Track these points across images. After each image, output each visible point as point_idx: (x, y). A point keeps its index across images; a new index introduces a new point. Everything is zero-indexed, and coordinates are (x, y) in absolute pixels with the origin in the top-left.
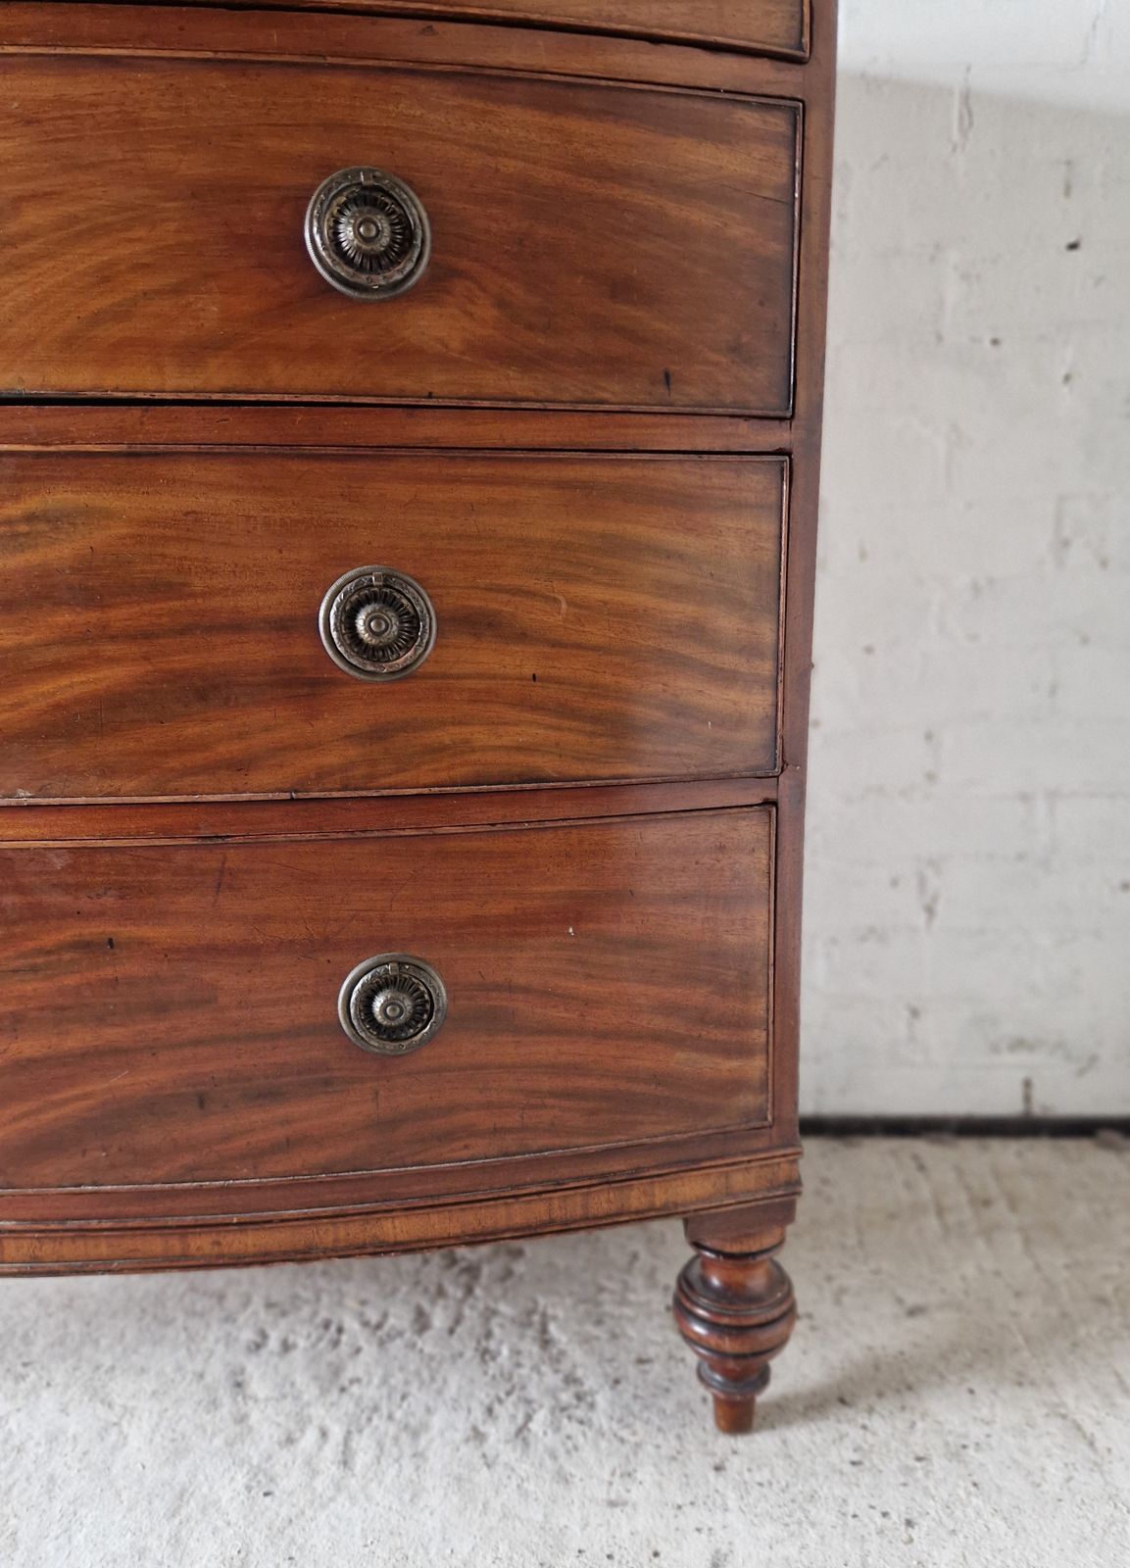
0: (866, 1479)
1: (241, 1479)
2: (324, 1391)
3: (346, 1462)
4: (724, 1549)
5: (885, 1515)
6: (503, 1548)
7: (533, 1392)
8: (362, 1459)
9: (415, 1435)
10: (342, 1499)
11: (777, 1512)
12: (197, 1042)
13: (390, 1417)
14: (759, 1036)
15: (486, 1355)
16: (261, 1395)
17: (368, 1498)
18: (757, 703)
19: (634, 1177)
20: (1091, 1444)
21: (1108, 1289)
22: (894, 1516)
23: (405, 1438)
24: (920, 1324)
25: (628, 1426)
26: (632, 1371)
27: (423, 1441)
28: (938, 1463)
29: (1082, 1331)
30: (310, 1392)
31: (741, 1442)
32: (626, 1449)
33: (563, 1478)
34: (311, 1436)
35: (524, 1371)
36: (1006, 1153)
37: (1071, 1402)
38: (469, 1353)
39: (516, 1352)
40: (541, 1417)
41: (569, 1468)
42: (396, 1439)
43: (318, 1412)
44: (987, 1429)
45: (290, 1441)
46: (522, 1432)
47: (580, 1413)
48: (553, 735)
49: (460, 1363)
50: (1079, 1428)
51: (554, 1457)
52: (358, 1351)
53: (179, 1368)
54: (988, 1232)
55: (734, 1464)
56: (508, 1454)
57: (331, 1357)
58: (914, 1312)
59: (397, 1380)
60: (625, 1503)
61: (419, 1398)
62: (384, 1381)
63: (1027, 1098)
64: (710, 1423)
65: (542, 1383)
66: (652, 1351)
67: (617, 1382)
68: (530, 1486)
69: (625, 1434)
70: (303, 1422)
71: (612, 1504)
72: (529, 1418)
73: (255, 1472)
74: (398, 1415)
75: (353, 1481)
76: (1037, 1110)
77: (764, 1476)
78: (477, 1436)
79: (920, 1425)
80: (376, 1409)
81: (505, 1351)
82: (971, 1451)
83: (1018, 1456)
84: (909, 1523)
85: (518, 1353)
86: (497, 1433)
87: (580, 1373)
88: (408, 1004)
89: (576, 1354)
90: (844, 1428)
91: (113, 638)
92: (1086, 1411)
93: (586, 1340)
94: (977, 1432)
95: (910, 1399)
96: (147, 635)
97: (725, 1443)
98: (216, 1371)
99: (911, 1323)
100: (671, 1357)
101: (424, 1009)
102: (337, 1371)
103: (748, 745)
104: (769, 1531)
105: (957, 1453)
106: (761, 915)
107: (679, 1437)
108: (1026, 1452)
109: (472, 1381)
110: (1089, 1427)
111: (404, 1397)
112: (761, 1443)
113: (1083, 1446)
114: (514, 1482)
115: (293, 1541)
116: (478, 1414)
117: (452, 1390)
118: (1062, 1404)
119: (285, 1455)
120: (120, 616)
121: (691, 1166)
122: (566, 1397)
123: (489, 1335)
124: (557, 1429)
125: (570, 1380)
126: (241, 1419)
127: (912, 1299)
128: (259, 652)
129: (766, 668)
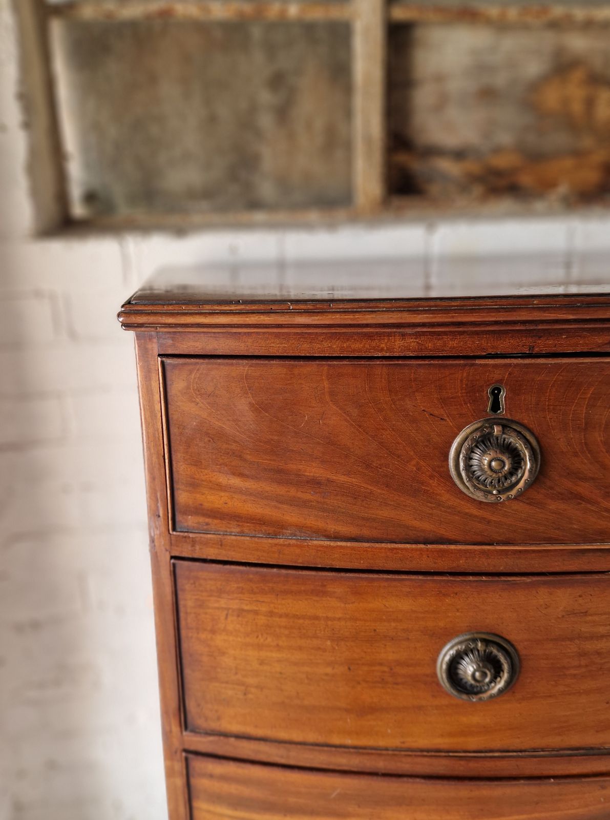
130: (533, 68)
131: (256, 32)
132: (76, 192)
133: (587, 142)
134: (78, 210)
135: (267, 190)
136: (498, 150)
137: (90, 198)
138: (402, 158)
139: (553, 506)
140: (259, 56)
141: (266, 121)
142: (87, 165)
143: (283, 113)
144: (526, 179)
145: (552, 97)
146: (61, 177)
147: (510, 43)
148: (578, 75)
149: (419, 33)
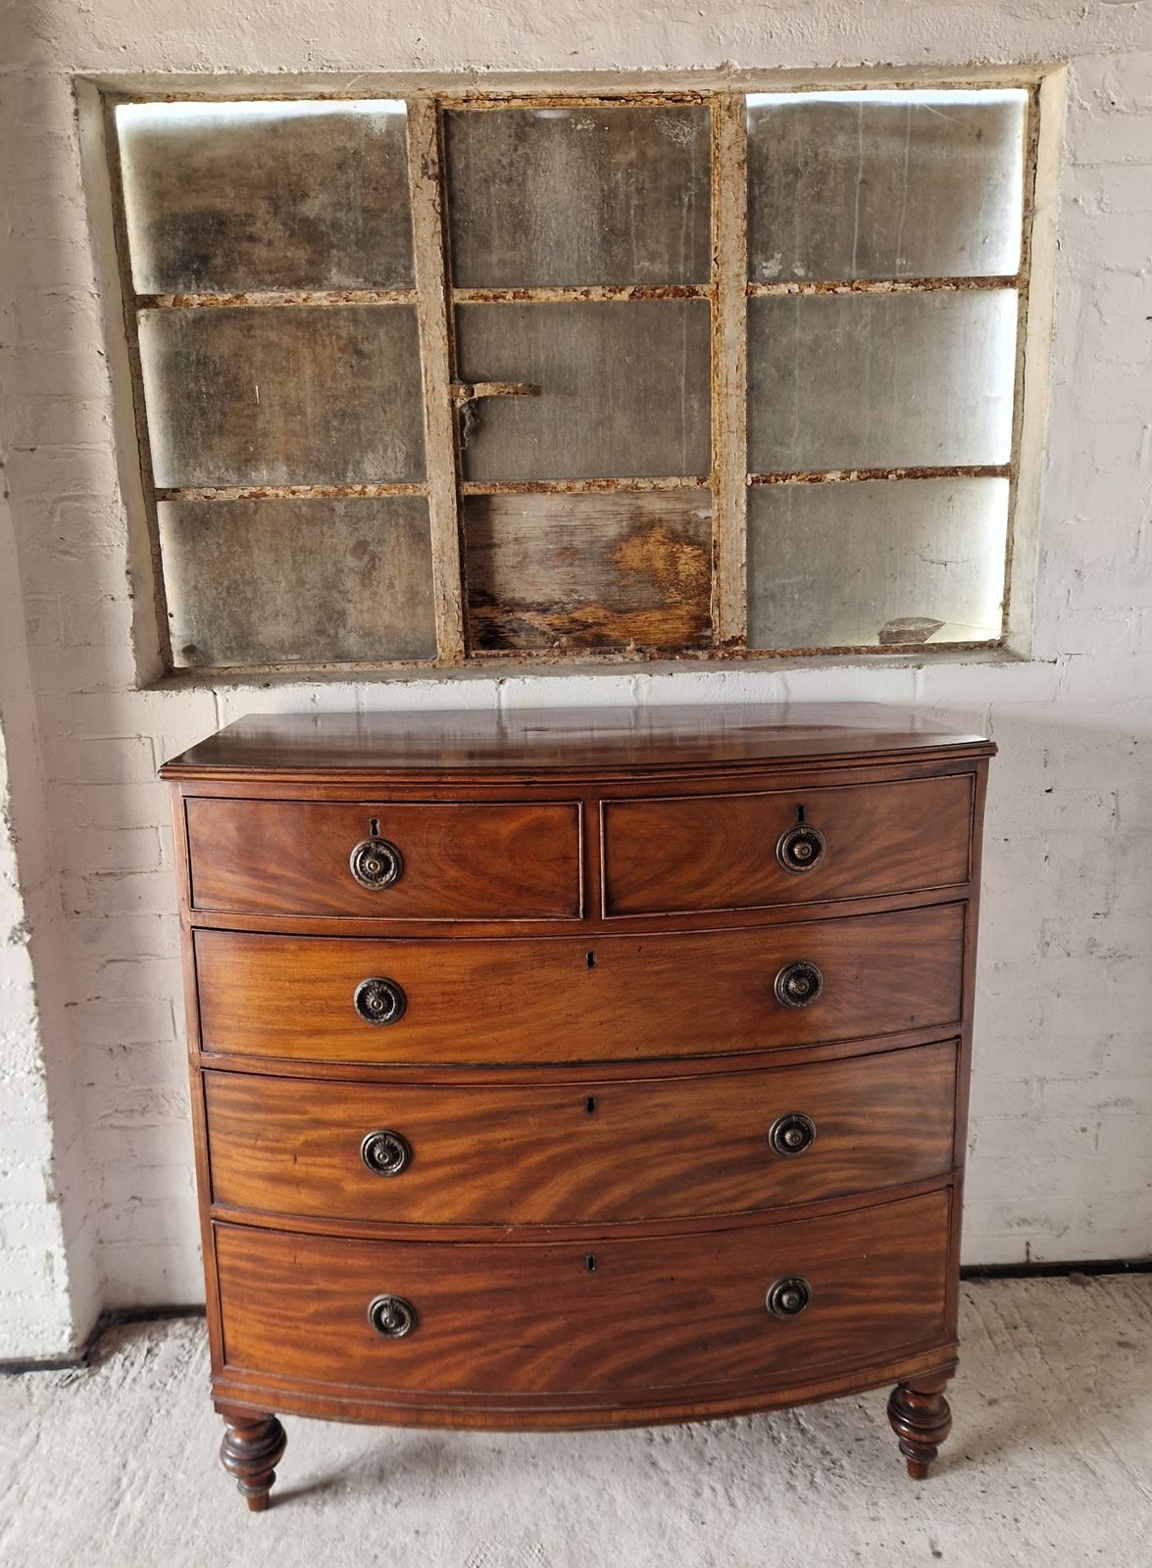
0: (991, 1499)
1: (686, 1517)
2: (701, 1466)
3: (732, 1505)
4: (934, 1538)
5: (1004, 1517)
6: (830, 1544)
7: (809, 1462)
8: (740, 1502)
9: (760, 1488)
10: (740, 1523)
11: (953, 1519)
12: (705, 1320)
13: (742, 1479)
14: (942, 1292)
15: (775, 1440)
16: (669, 1469)
17: (754, 1523)
18: (945, 1143)
19: (888, 1363)
20: (1095, 1474)
21: (1091, 1383)
22: (1008, 1517)
23: (755, 1490)
24: (996, 1409)
25: (864, 1478)
26: (855, 1445)
27: (765, 1491)
28: (1023, 1489)
29: (1081, 1410)
30: (694, 1467)
31: (924, 1483)
32: (868, 1490)
33: (845, 1508)
34: (707, 1492)
35: (799, 1448)
36: (1019, 1290)
37: (1081, 1452)
38: (765, 1439)
39: (790, 1438)
40: (818, 1474)
41: (844, 1502)
42: (751, 1491)
43: (703, 1477)
44: (1042, 1469)
45: (698, 1494)
46: (812, 1482)
47: (836, 1471)
48: (862, 1172)
49: (763, 1445)
50: (1087, 1466)
51: (835, 1497)
52: (706, 1440)
53: (617, 1456)
54: (1020, 1347)
55: (924, 1495)
56: (812, 1497)
57: (693, 1445)
58: (992, 1402)
59: (735, 1457)
60: (879, 1519)
61: (751, 1466)
62: (729, 1459)
63: (1028, 1253)
64: (906, 1473)
65: (811, 1454)
66: (861, 1434)
67: (849, 1453)
68: (829, 1512)
69: (864, 1482)
70: (699, 1483)
71: (873, 1519)
72: (813, 1476)
73: (690, 1512)
74: (746, 1477)
75: (741, 1515)
76: (1034, 1260)
77: (940, 1500)
78: (792, 1487)
79: (1009, 1469)
80: (732, 1474)
81: (783, 1437)
82: (1037, 1482)
83: (1061, 1483)
84: (1016, 1520)
85: (791, 1438)
86: (801, 1484)
87: (828, 1448)
88: (797, 1297)
89: (822, 1437)
90: (973, 1473)
91: (685, 1151)
92: (1090, 1457)
93: (824, 1428)
94: (1039, 1471)
95: (1002, 1456)
96: (698, 1149)
97: (916, 1484)
98: (637, 1457)
99: (990, 1410)
100: (872, 1437)
101: (804, 1298)
102: (701, 1454)
103: (941, 1162)
104: (951, 1528)
105: (1031, 1483)
106: (944, 1236)
107: (892, 1482)
108: (1064, 1480)
109: (775, 1456)
110: (1092, 1465)
111: (743, 1467)
112: (933, 1483)
113: (1091, 1476)
114: (821, 1510)
115: (728, 1547)
116: (787, 1475)
117: (766, 1461)
118: (1078, 1453)
119: (699, 1502)
120: (688, 1142)
121: (912, 1355)
122: (827, 1463)
123: (771, 1428)
124: (830, 1481)
125: (825, 1453)
126: (667, 1483)
127: (989, 1395)
128: (743, 1152)
129: (950, 1128)
130: (612, 530)
131: (340, 508)
132: (177, 644)
133: (674, 596)
134: (178, 662)
135: (352, 642)
136: (581, 604)
137: (189, 651)
138: (485, 611)
139: (412, 893)
140: (343, 529)
141: (351, 583)
142: (188, 623)
143: (366, 577)
144: (612, 632)
145: (633, 555)
146: (165, 632)
147: (585, 507)
148: (658, 534)
149: (496, 501)
